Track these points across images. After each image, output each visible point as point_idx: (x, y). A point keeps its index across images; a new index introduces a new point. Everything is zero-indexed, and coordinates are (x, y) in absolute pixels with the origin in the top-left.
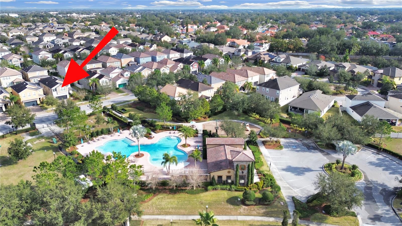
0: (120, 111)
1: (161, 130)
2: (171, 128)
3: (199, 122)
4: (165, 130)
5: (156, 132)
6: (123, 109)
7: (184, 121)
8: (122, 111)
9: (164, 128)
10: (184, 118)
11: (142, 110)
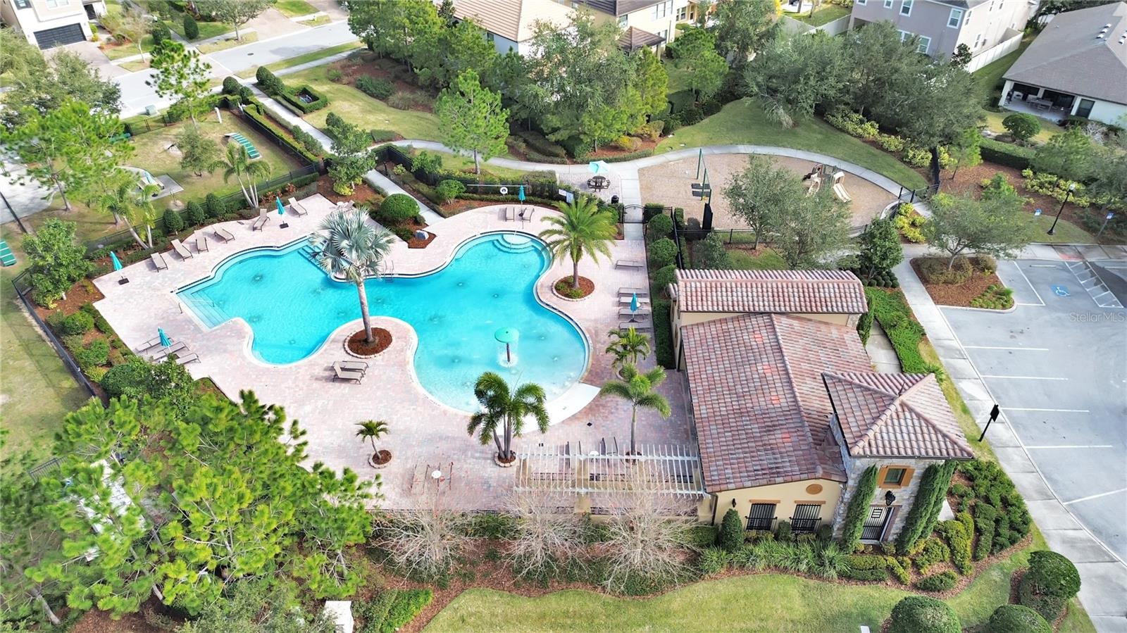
0: (294, 99)
1: (465, 199)
2: (504, 191)
3: (625, 160)
4: (482, 200)
5: (442, 209)
6: (304, 92)
7: (557, 155)
8: (301, 101)
9: (475, 191)
10: (557, 143)
11: (383, 97)
